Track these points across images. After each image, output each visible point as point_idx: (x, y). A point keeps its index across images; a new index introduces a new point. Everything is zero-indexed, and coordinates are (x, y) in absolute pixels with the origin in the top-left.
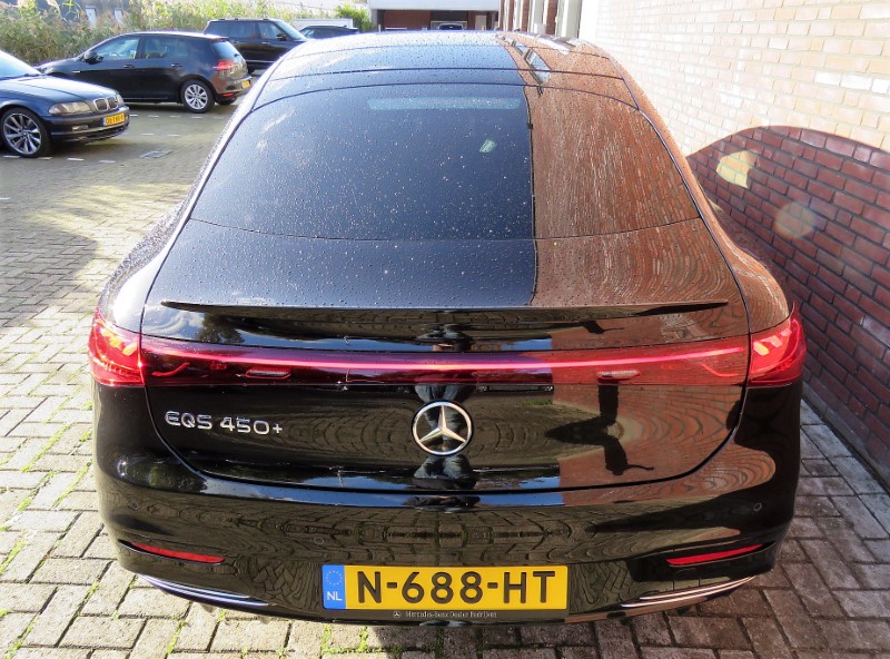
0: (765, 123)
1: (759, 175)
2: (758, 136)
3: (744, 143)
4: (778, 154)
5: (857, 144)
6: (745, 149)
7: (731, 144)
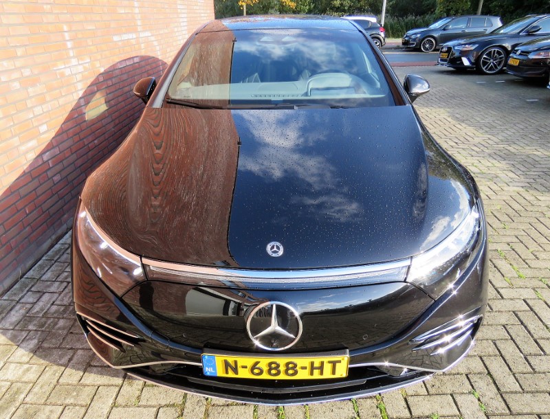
0: (102, 70)
1: (111, 96)
2: (101, 79)
3: (95, 88)
4: (114, 80)
5: (133, 58)
6: (98, 91)
7: (88, 96)
